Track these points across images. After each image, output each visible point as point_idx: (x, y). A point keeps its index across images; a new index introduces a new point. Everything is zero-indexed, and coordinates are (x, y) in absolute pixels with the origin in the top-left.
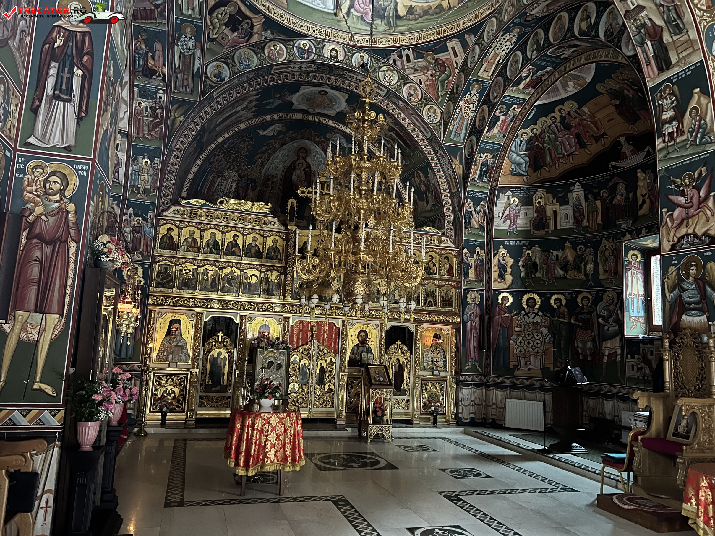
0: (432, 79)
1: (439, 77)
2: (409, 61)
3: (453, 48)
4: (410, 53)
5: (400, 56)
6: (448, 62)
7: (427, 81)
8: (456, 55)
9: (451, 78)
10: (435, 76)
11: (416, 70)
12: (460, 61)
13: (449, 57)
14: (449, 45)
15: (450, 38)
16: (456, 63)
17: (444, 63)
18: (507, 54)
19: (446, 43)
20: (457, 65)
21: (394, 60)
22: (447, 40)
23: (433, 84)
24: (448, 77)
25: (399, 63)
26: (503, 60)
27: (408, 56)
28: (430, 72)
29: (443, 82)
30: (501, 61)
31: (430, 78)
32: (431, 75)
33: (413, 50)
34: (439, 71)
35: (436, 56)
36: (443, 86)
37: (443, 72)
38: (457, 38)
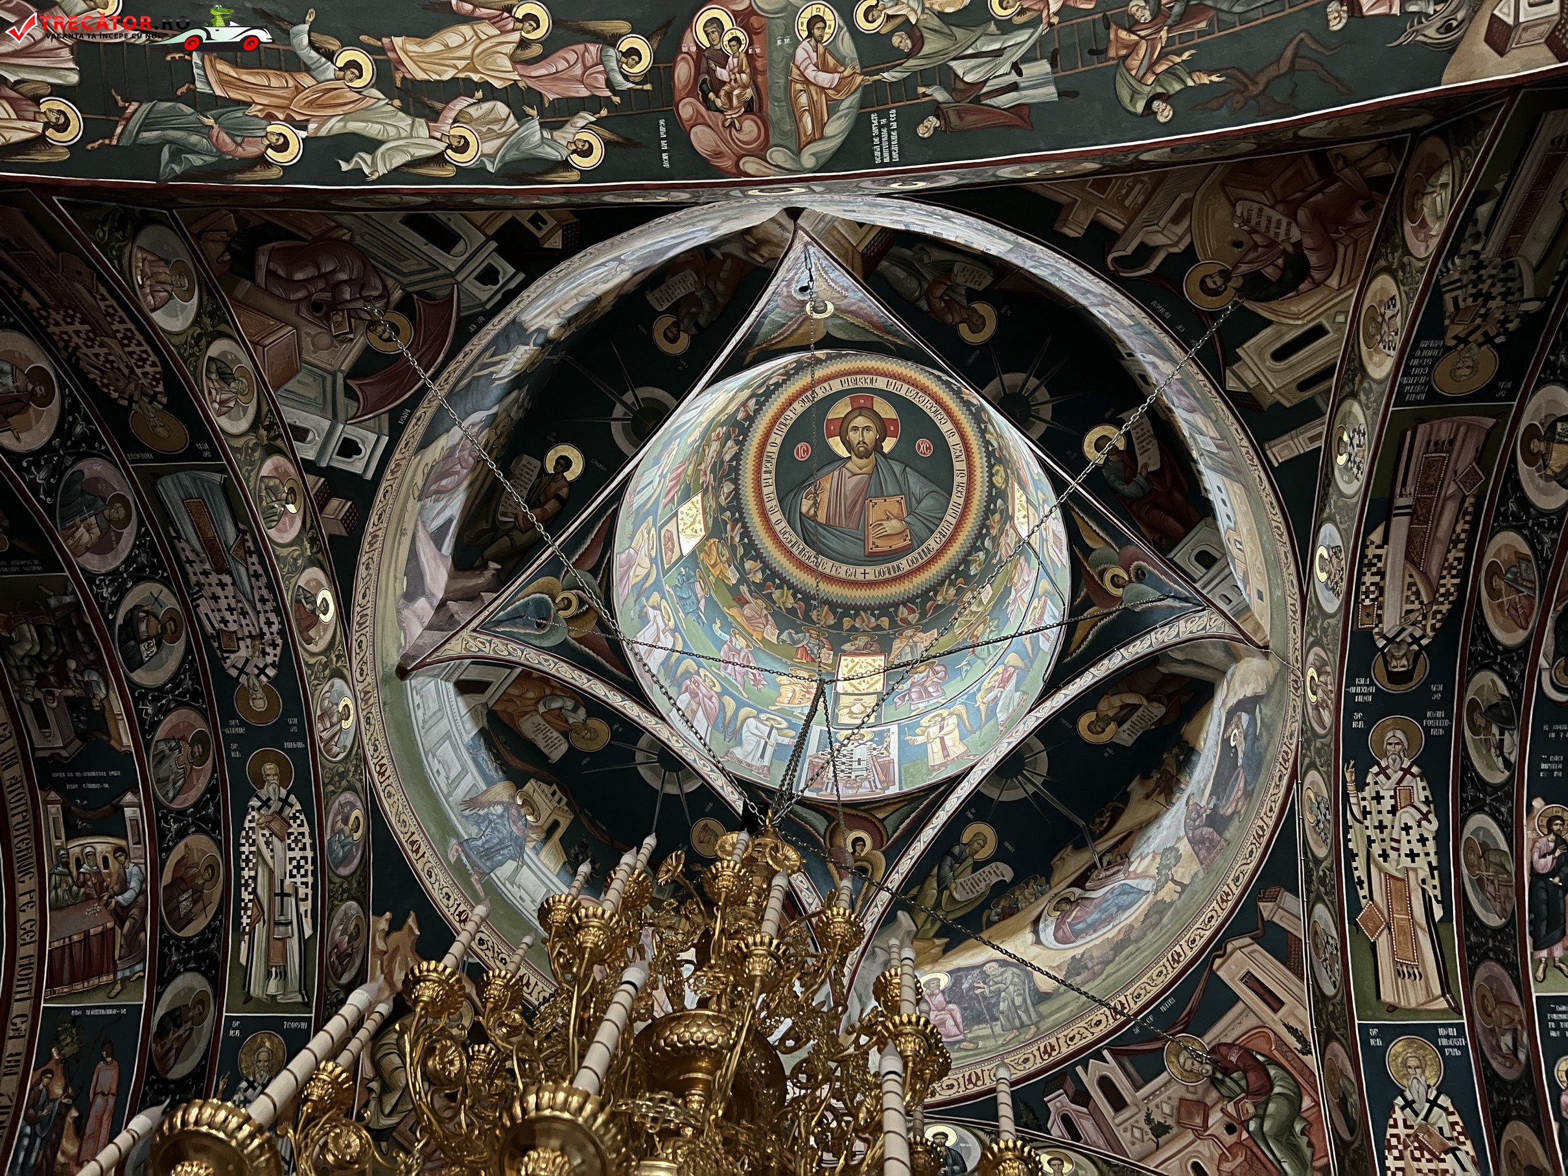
0: (1240, 1143)
1: (1261, 1118)
2: (1118, 1103)
3: (1250, 980)
4: (1110, 1068)
5: (1081, 1097)
6: (1261, 1044)
7: (1223, 1158)
8: (1275, 1003)
9: (1307, 1103)
10: (1245, 1125)
11: (1160, 1130)
12: (1302, 1016)
13: (1251, 1021)
14: (1229, 971)
15: (1217, 947)
16: (1293, 1031)
17: (1247, 1052)
18: (1440, 869)
19: (1213, 974)
20: (1301, 1038)
21: (1066, 1120)
22: (1210, 960)
23: (1253, 1159)
24: (1294, 1102)
25: (1086, 1126)
26: (1445, 903)
27: (1106, 1084)
28: (1215, 1117)
29: (1285, 1134)
30: (1438, 912)
31: (1230, 1139)
32: (1230, 1129)
33: (1114, 1053)
34: (1249, 1093)
35: (1210, 1038)
36: (1293, 1150)
37: (1263, 1092)
38: (1240, 934)
